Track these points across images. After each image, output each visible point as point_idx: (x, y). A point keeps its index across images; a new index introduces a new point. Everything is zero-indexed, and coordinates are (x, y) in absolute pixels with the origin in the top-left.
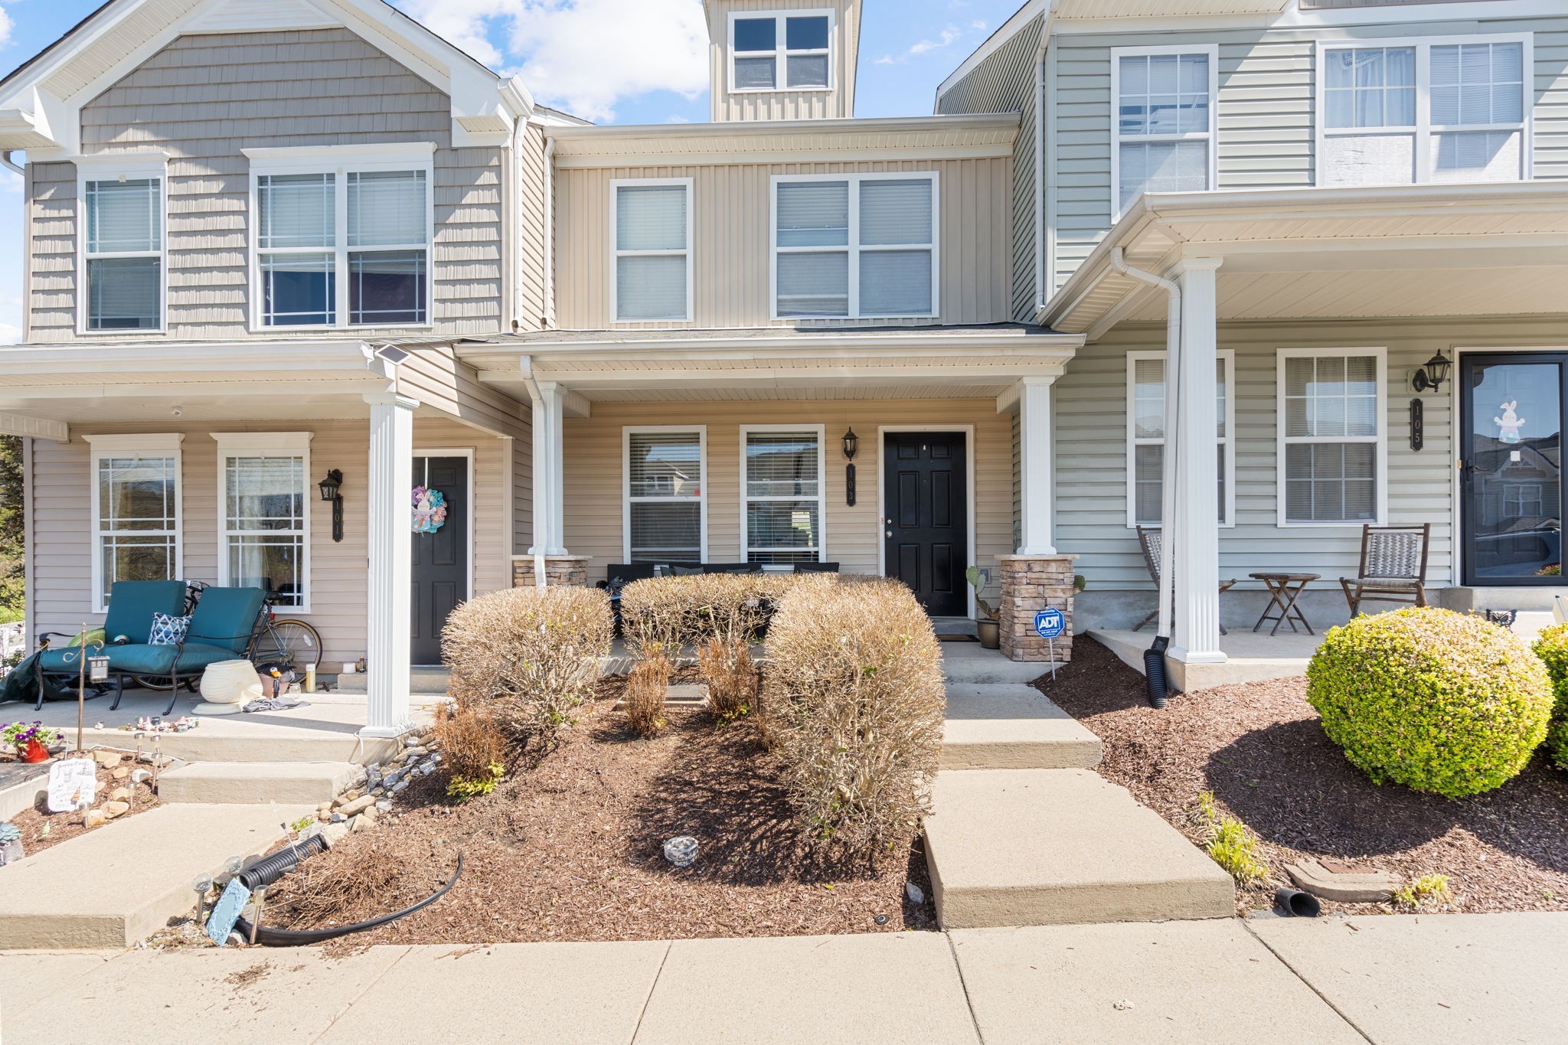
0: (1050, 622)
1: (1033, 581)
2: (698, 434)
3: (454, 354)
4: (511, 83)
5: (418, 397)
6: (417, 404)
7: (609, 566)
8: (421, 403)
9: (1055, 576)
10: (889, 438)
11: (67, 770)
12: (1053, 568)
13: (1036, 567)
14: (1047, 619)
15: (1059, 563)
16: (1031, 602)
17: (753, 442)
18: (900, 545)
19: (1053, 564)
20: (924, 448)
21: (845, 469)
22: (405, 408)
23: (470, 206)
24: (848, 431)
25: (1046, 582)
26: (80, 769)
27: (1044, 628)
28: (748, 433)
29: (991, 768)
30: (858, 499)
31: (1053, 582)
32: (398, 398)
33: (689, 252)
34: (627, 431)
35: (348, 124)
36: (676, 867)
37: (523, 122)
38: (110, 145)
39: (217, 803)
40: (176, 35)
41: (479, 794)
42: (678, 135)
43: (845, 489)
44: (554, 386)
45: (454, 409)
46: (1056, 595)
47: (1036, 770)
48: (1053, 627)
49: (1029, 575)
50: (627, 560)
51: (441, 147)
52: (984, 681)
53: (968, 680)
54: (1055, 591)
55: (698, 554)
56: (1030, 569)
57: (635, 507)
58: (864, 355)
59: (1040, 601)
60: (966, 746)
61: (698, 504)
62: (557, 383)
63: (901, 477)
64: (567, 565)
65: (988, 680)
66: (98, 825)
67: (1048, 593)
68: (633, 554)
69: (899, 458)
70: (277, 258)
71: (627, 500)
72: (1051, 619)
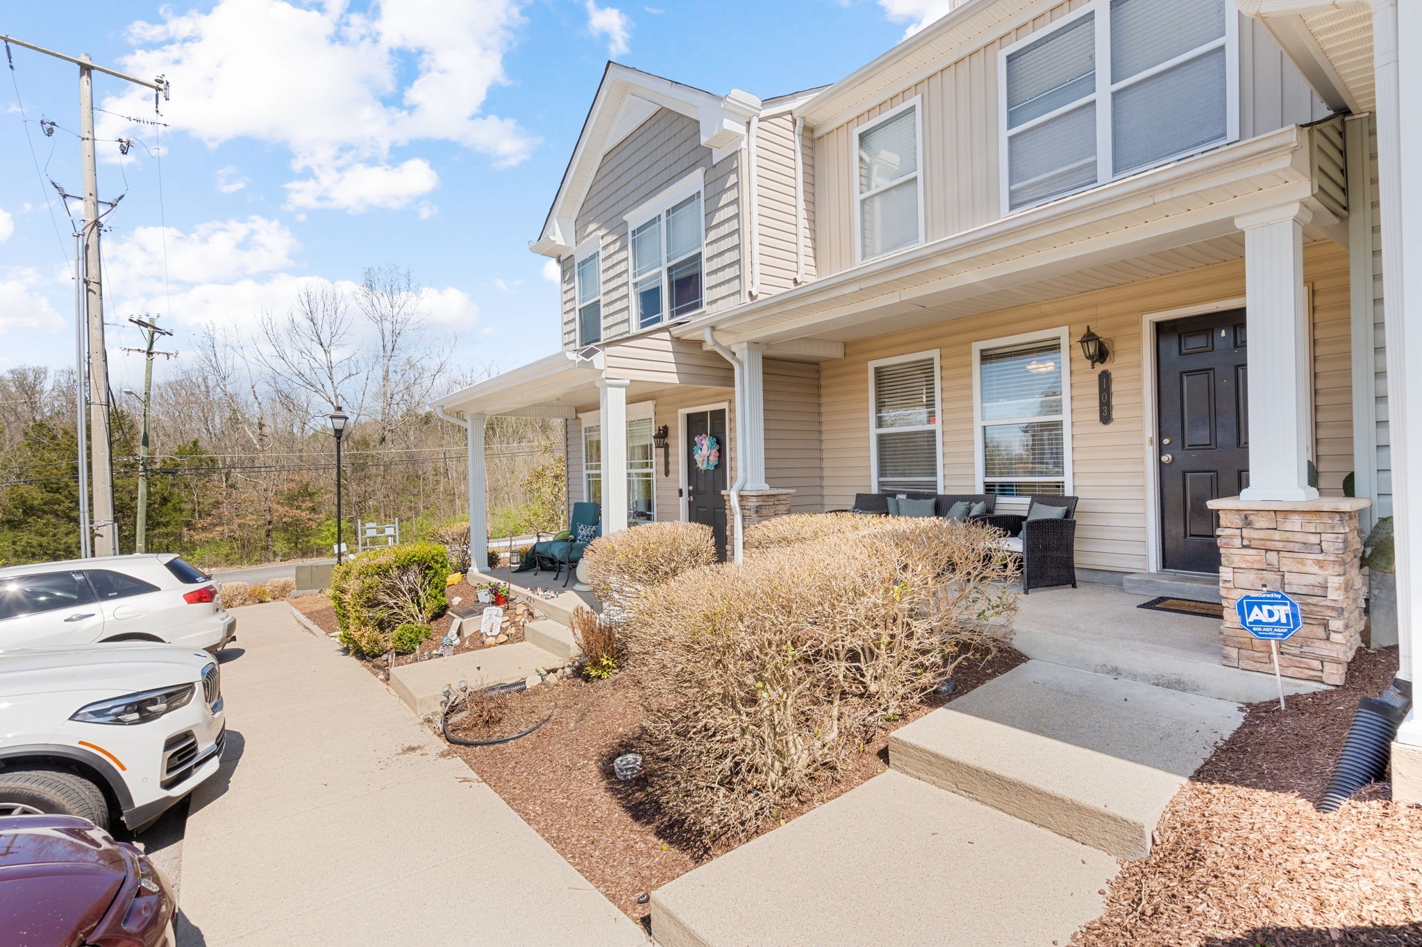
0: (1271, 614)
1: (1254, 544)
2: (932, 359)
3: (671, 336)
4: (730, 98)
5: (627, 377)
6: (628, 382)
7: (858, 495)
8: (631, 381)
9: (1300, 537)
10: (1162, 329)
11: (491, 612)
12: (1295, 523)
13: (1260, 522)
14: (1265, 608)
15: (1308, 517)
16: (1252, 576)
17: (986, 359)
18: (1184, 473)
19: (1296, 517)
20: (1223, 333)
21: (1097, 378)
22: (618, 387)
23: (723, 207)
24: (1085, 331)
25: (1280, 546)
26: (495, 613)
27: (1257, 622)
28: (982, 351)
29: (983, 802)
30: (1115, 414)
31: (1297, 547)
32: (607, 381)
33: (919, 174)
34: (872, 365)
35: (666, 176)
36: (616, 778)
37: (755, 121)
38: (584, 238)
39: (539, 646)
40: (602, 157)
41: (599, 677)
42: (894, 60)
43: (1097, 403)
44: (745, 345)
45: (674, 379)
46: (1304, 569)
47: (1042, 830)
48: (1278, 622)
49: (1246, 532)
50: (875, 490)
51: (708, 167)
52: (1169, 685)
53: (1144, 678)
54: (1302, 562)
55: (934, 485)
56: (1247, 523)
57: (881, 438)
58: (965, 256)
59: (1269, 576)
60: (951, 762)
61: (933, 432)
62: (748, 342)
63: (1185, 378)
64: (754, 499)
65: (1176, 685)
66: (490, 646)
67: (1287, 564)
68: (881, 484)
69: (1180, 353)
70: (642, 282)
71: (874, 432)
72: (1274, 608)
